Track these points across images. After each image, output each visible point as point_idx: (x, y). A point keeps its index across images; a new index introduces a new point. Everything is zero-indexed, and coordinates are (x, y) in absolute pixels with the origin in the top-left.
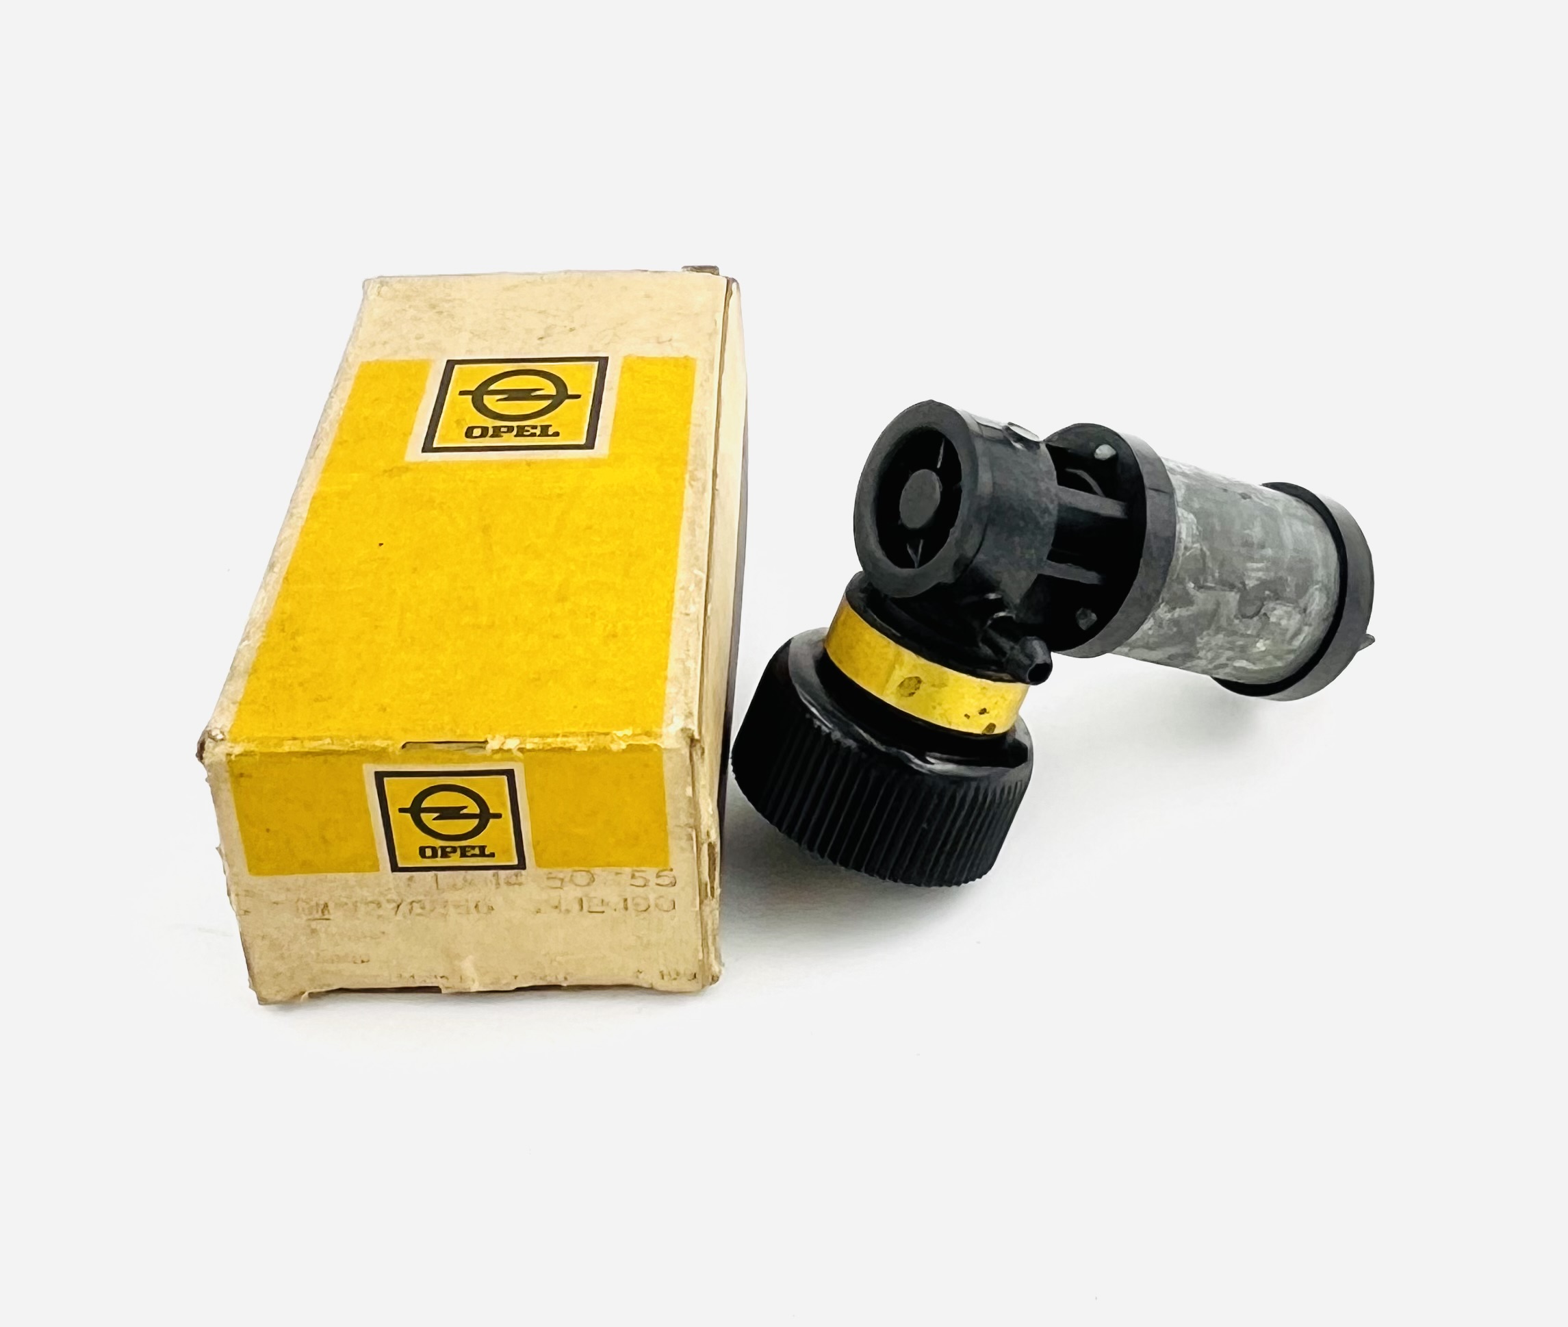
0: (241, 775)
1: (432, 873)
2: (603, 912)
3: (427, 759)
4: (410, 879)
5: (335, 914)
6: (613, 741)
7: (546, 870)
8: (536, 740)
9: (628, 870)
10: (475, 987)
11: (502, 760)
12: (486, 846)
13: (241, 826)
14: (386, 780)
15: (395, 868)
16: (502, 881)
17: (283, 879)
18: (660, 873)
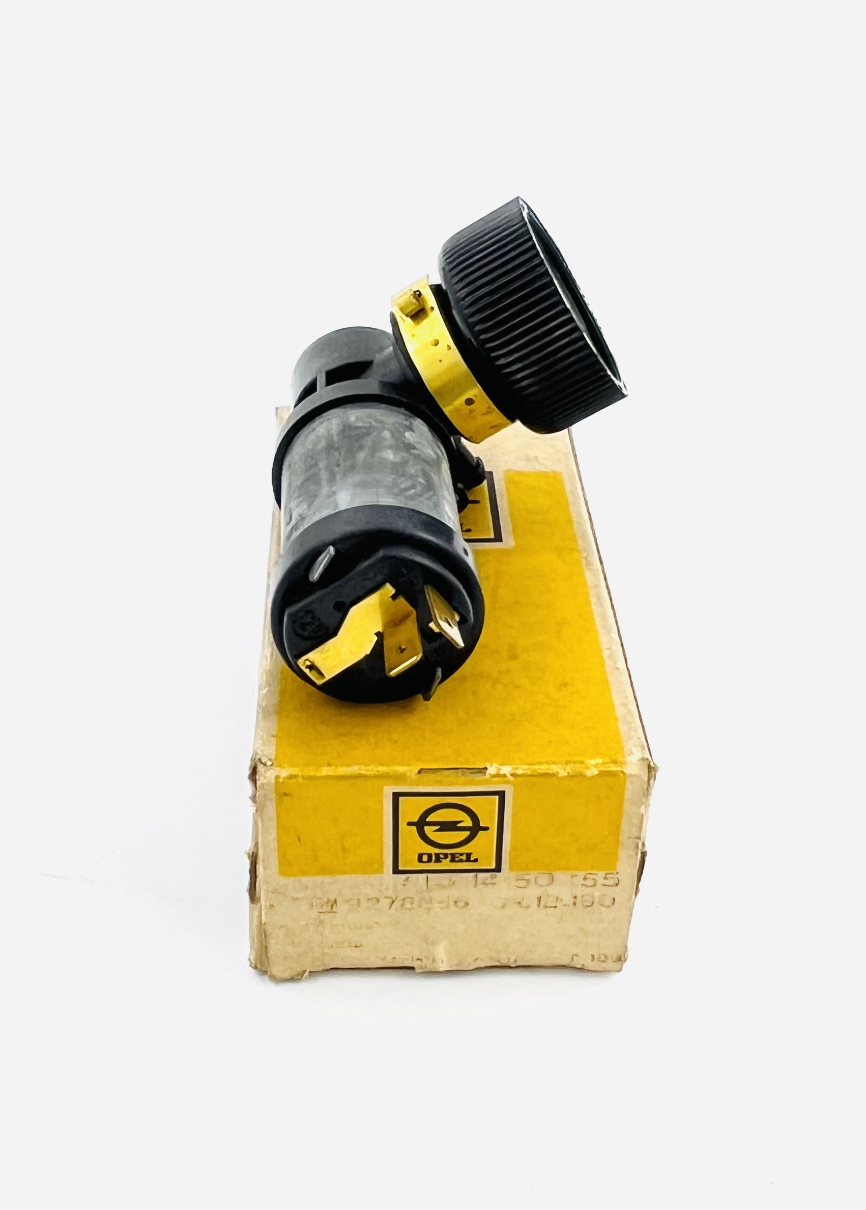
0: (286, 795)
1: (424, 875)
2: (555, 907)
3: (438, 783)
4: (407, 879)
5: (341, 908)
6: (587, 768)
7: (516, 873)
8: (525, 767)
9: (582, 874)
10: (443, 968)
11: (497, 783)
12: (472, 853)
13: (278, 835)
14: (401, 799)
15: (396, 871)
16: (479, 881)
17: (305, 880)
18: (608, 876)
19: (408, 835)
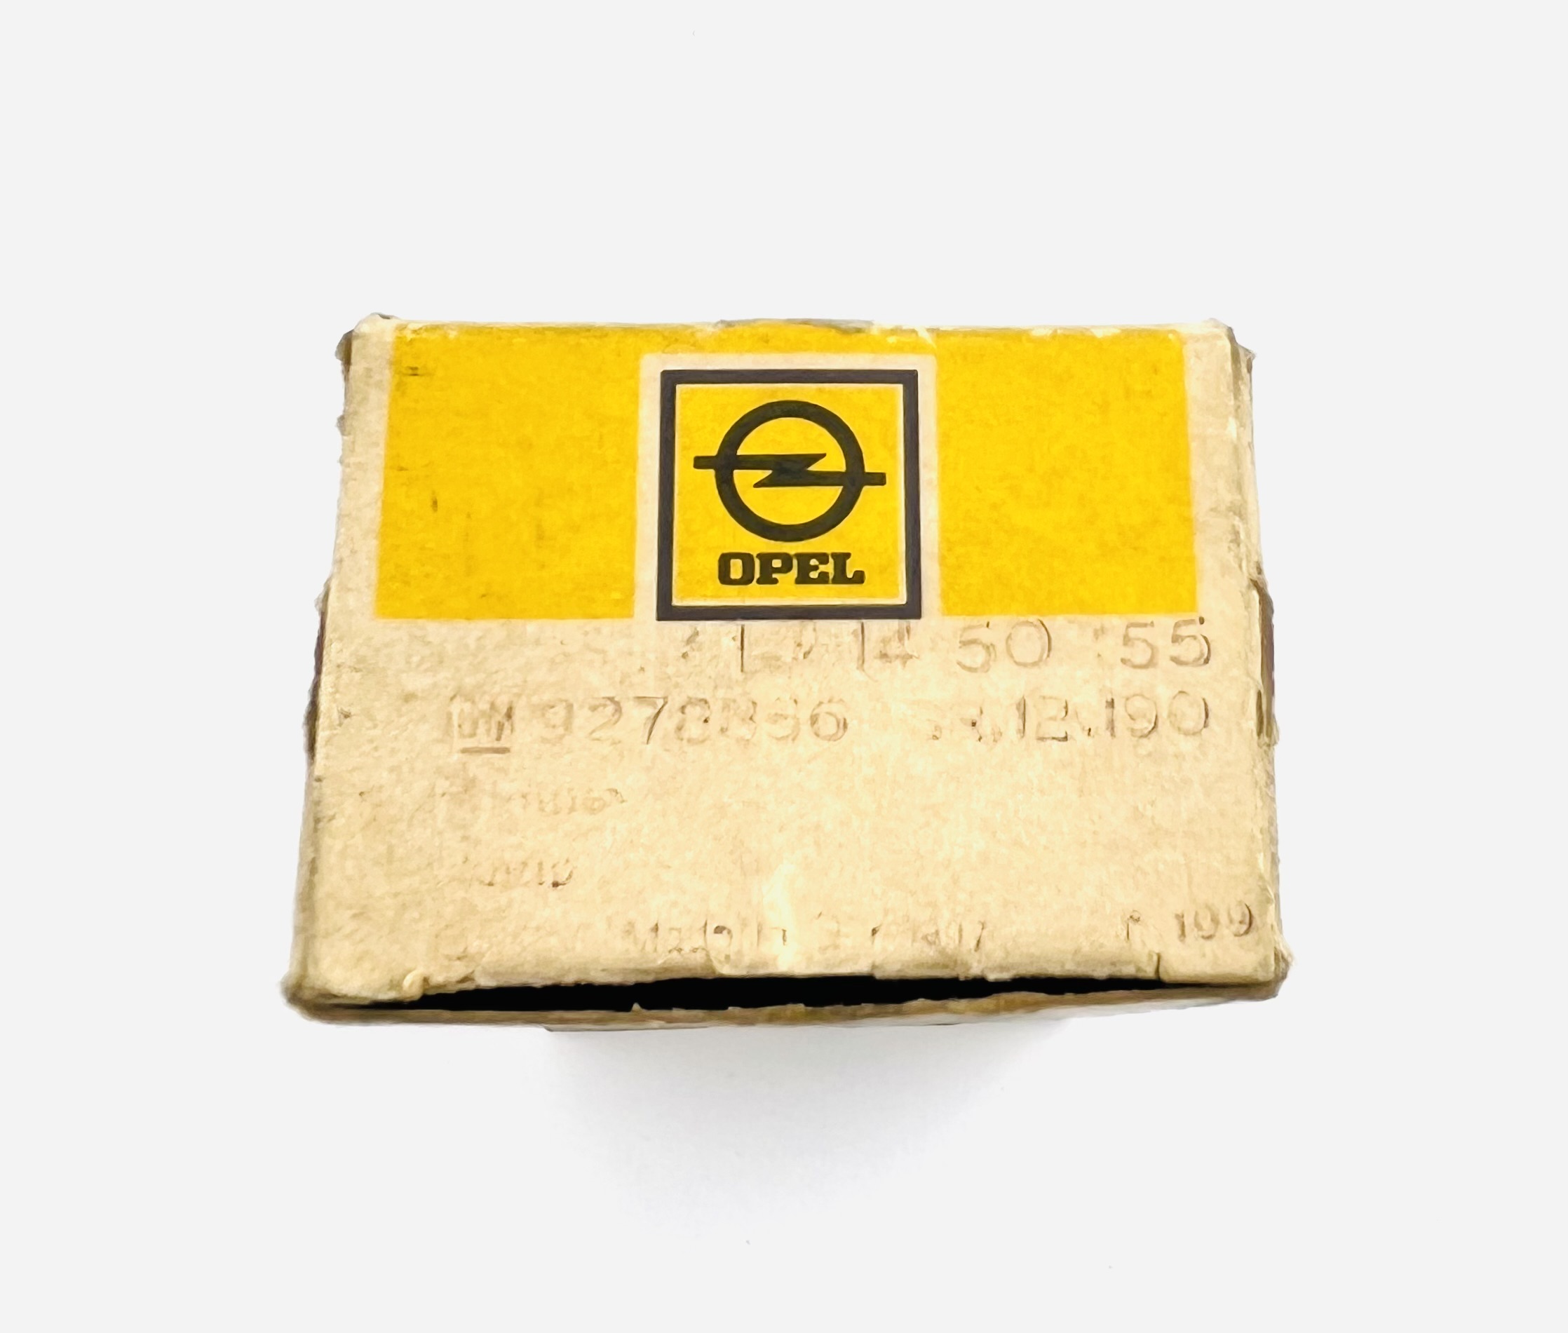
0: (414, 372)
1: (733, 627)
2: (1066, 738)
4: (694, 638)
5: (524, 735)
7: (960, 622)
9: (1116, 623)
11: (899, 349)
12: (848, 555)
14: (681, 390)
15: (667, 611)
16: (872, 646)
17: (436, 630)
18: (1184, 631)
19: (697, 496)
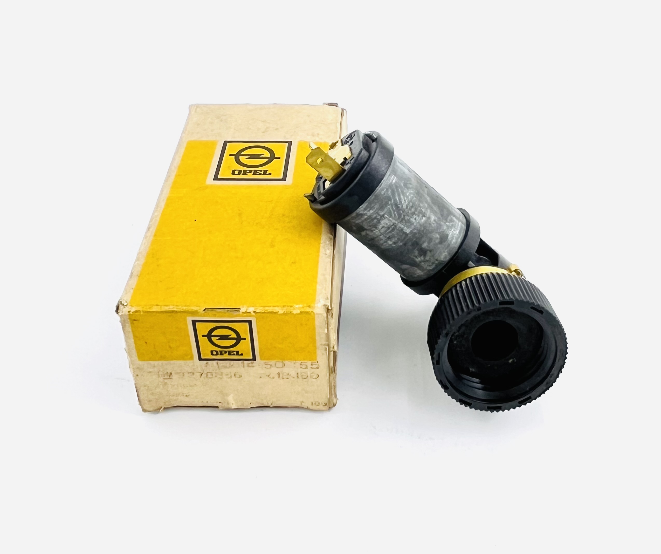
0: (135, 320)
1: (216, 361)
2: (288, 378)
3: (215, 315)
4: (207, 363)
5: (174, 377)
6: (294, 309)
7: (265, 361)
8: (261, 308)
9: (300, 362)
10: (234, 407)
11: (247, 316)
12: (239, 351)
13: (135, 341)
14: (197, 323)
15: (200, 359)
16: (246, 365)
17: (152, 362)
18: (313, 363)
19: (204, 341)
